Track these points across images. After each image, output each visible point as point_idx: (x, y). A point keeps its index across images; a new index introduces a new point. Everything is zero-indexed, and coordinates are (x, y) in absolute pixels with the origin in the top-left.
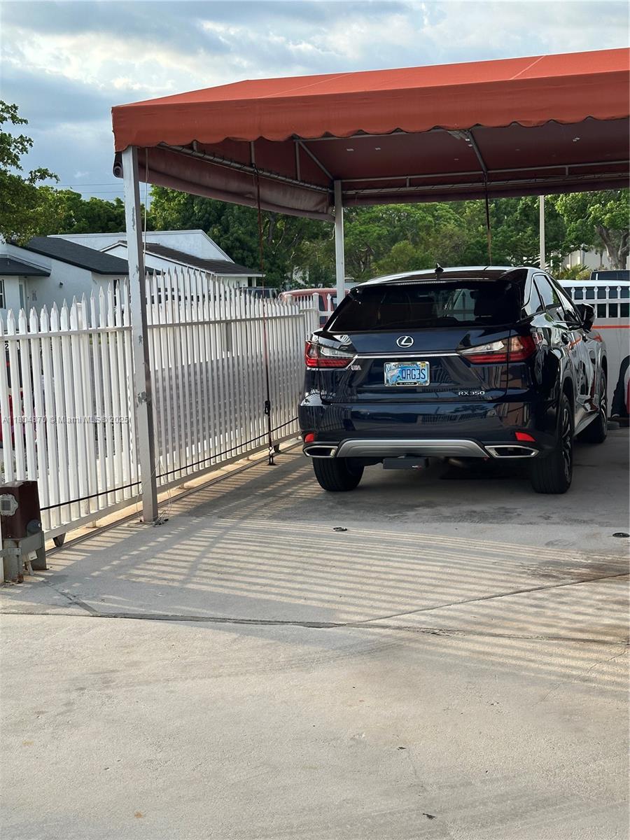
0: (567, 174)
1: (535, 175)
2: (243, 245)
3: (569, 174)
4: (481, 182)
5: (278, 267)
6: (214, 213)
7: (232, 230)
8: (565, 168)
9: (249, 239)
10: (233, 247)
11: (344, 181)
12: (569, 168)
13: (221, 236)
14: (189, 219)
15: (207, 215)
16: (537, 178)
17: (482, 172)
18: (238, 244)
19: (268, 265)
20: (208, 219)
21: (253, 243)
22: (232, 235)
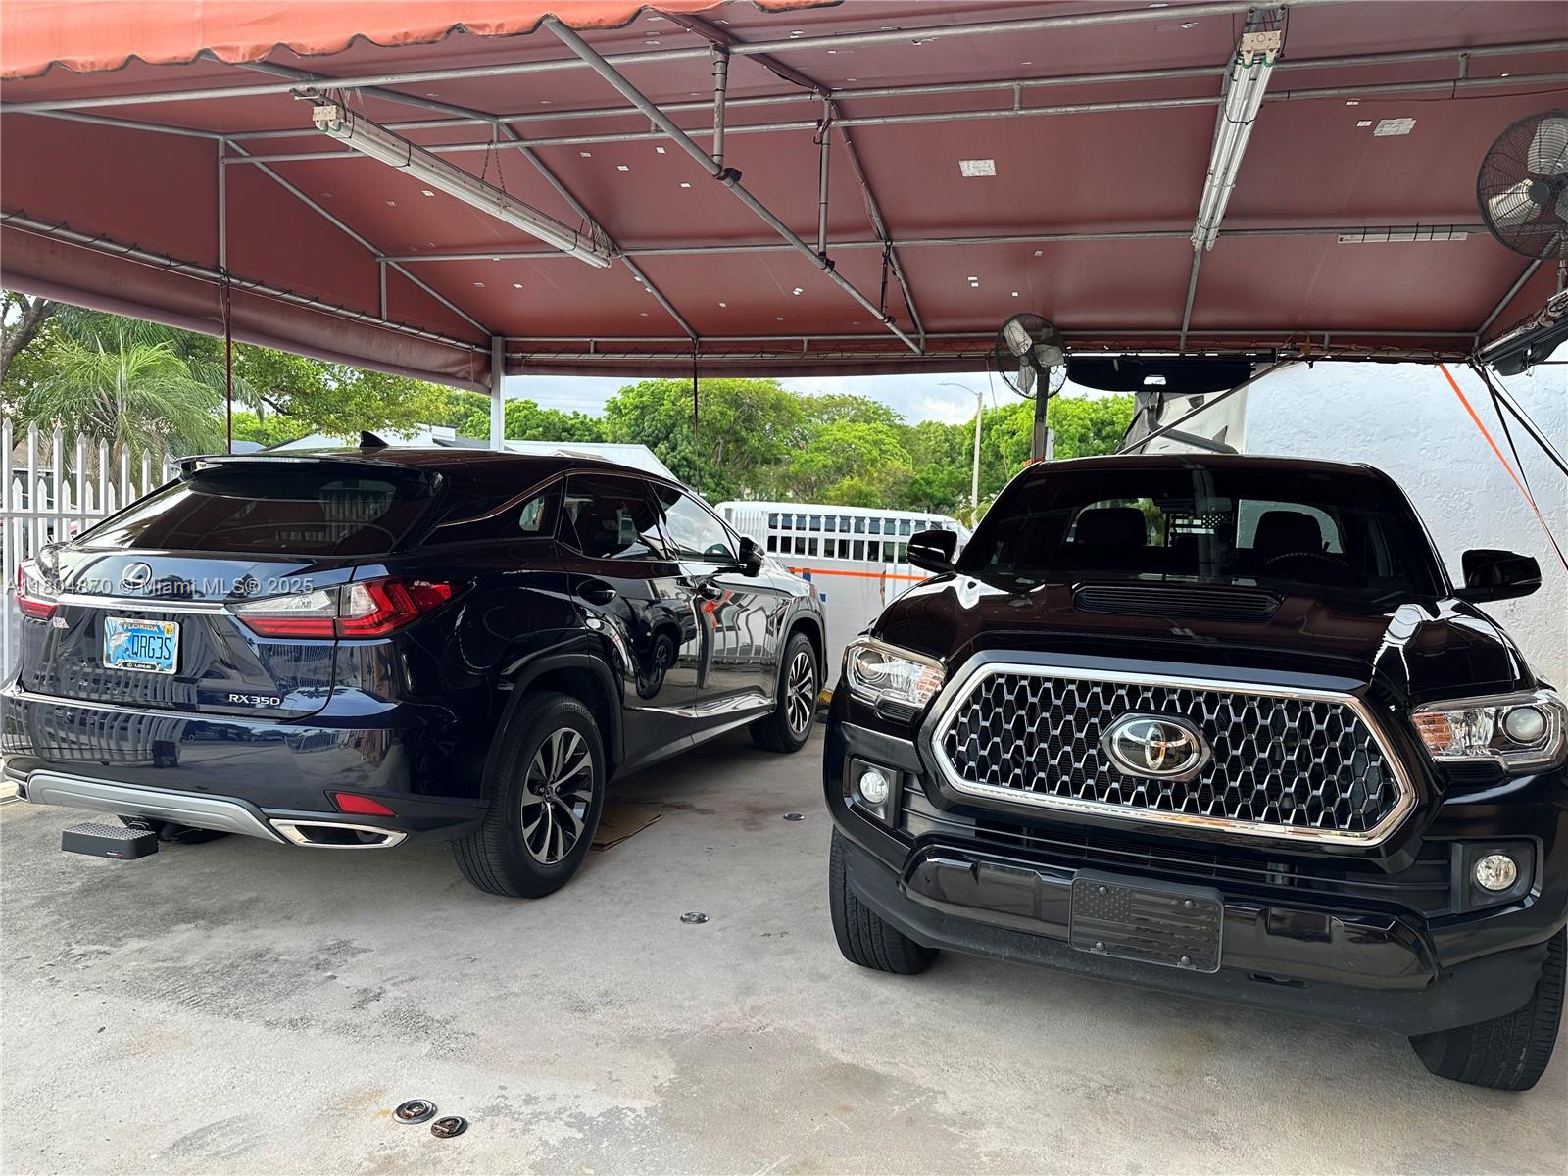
0: (805, 349)
1: (762, 348)
2: (690, 464)
3: (808, 350)
4: (688, 353)
5: (723, 488)
6: (663, 430)
7: (679, 448)
8: (802, 341)
9: (696, 458)
10: (679, 465)
11: (508, 339)
12: (809, 341)
13: (668, 453)
14: (638, 434)
15: (656, 432)
16: (764, 352)
17: (690, 339)
18: (685, 463)
19: (713, 485)
20: (657, 435)
21: (699, 462)
22: (679, 453)
